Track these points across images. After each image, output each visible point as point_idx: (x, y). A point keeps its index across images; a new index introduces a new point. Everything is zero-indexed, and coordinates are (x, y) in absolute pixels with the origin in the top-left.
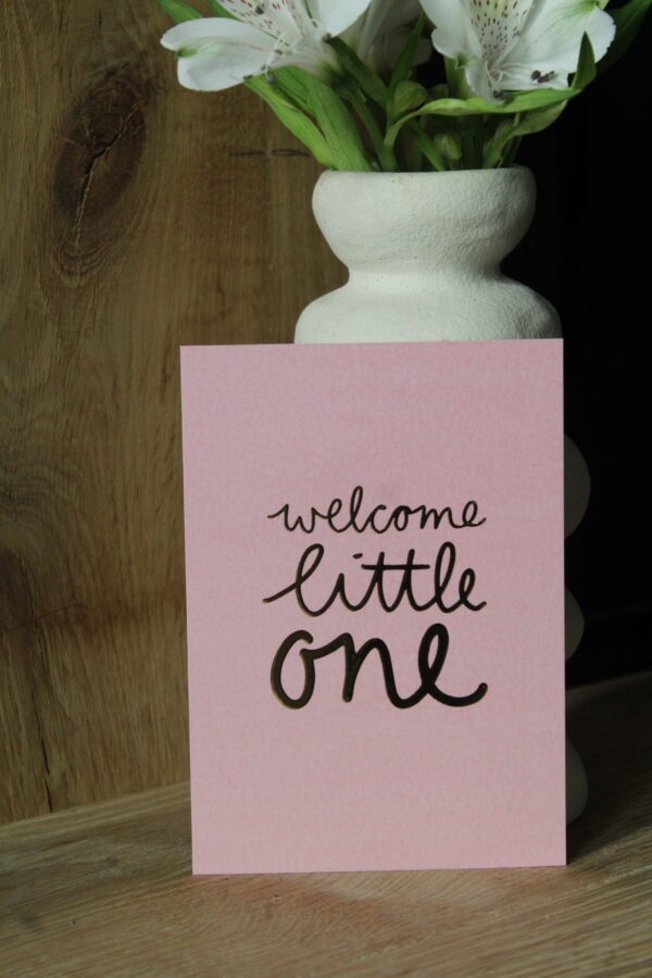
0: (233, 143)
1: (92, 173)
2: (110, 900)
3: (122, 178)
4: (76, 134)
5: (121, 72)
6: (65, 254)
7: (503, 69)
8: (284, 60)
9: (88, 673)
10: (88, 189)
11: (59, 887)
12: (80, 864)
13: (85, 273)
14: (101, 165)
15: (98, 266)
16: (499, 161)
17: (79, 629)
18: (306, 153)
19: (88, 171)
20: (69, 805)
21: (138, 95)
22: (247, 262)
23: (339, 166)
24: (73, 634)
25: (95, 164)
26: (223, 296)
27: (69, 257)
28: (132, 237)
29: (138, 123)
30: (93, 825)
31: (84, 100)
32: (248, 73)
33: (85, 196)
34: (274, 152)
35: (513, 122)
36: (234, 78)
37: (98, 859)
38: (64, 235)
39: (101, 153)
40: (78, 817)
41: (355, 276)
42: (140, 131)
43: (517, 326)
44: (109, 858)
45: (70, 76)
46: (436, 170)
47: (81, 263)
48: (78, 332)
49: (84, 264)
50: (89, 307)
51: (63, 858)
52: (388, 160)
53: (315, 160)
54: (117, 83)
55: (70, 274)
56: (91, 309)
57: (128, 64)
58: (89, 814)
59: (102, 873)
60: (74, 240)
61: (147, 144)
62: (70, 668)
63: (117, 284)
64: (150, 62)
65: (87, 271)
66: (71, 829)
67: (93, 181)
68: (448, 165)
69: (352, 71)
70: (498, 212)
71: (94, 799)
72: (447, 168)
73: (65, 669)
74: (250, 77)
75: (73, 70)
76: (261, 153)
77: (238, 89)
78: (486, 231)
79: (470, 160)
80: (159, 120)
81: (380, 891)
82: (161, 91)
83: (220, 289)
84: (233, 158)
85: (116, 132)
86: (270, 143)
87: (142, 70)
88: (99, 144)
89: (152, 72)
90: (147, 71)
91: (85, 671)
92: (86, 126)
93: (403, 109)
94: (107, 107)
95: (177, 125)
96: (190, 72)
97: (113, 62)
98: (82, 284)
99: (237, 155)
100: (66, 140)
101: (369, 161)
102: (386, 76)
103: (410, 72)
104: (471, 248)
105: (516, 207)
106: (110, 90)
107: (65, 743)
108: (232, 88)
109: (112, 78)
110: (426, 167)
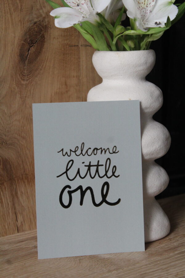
0: (70, 43)
1: (30, 52)
2: (34, 258)
3: (38, 52)
4: (25, 40)
5: (38, 23)
6: (22, 74)
7: (146, 22)
8: (85, 19)
9: (29, 193)
10: (28, 56)
11: (20, 254)
12: (26, 247)
13: (28, 80)
14: (33, 49)
15: (31, 78)
16: (145, 48)
17: (26, 181)
18: (91, 46)
19: (29, 51)
20: (23, 231)
21: (43, 29)
22: (74, 77)
23: (100, 49)
24: (24, 182)
25: (30, 49)
26: (67, 86)
27: (23, 75)
28: (41, 69)
29: (43, 37)
30: (30, 236)
31: (28, 31)
32: (74, 23)
33: (28, 58)
34: (81, 46)
35: (149, 37)
36: (70, 24)
37: (31, 246)
38: (22, 69)
39: (33, 46)
40: (25, 234)
41: (104, 81)
42: (43, 40)
43: (150, 95)
44: (34, 246)
45: (24, 24)
46: (127, 51)
47: (26, 77)
48: (26, 97)
49: (28, 77)
50: (29, 89)
51: (21, 246)
52: (114, 47)
53: (93, 47)
54: (37, 26)
55: (24, 80)
56: (30, 90)
57: (40, 20)
58: (29, 233)
59: (33, 250)
60: (25, 71)
61: (45, 43)
62: (23, 192)
63: (37, 83)
64: (46, 20)
65: (28, 79)
66: (24, 238)
67: (30, 54)
68: (131, 49)
69: (104, 23)
70: (145, 62)
71: (30, 229)
72: (131, 50)
73: (22, 192)
74: (75, 24)
75: (25, 22)
76: (77, 46)
77: (72, 27)
78: (141, 68)
79: (137, 48)
80: (49, 36)
81: (111, 255)
82: (49, 28)
83: (66, 85)
84: (70, 47)
85: (37, 40)
86: (80, 43)
87: (44, 22)
88: (32, 43)
89: (47, 23)
90: (45, 23)
91: (28, 193)
92: (28, 38)
93: (118, 33)
94: (34, 33)
95: (54, 38)
96: (58, 23)
97: (36, 20)
98: (27, 83)
99: (71, 46)
100: (23, 42)
101: (109, 48)
102: (113, 24)
103: (120, 23)
104: (137, 73)
105: (150, 61)
106: (35, 28)
107: (22, 214)
108: (70, 27)
109: (35, 24)
110: (124, 50)
